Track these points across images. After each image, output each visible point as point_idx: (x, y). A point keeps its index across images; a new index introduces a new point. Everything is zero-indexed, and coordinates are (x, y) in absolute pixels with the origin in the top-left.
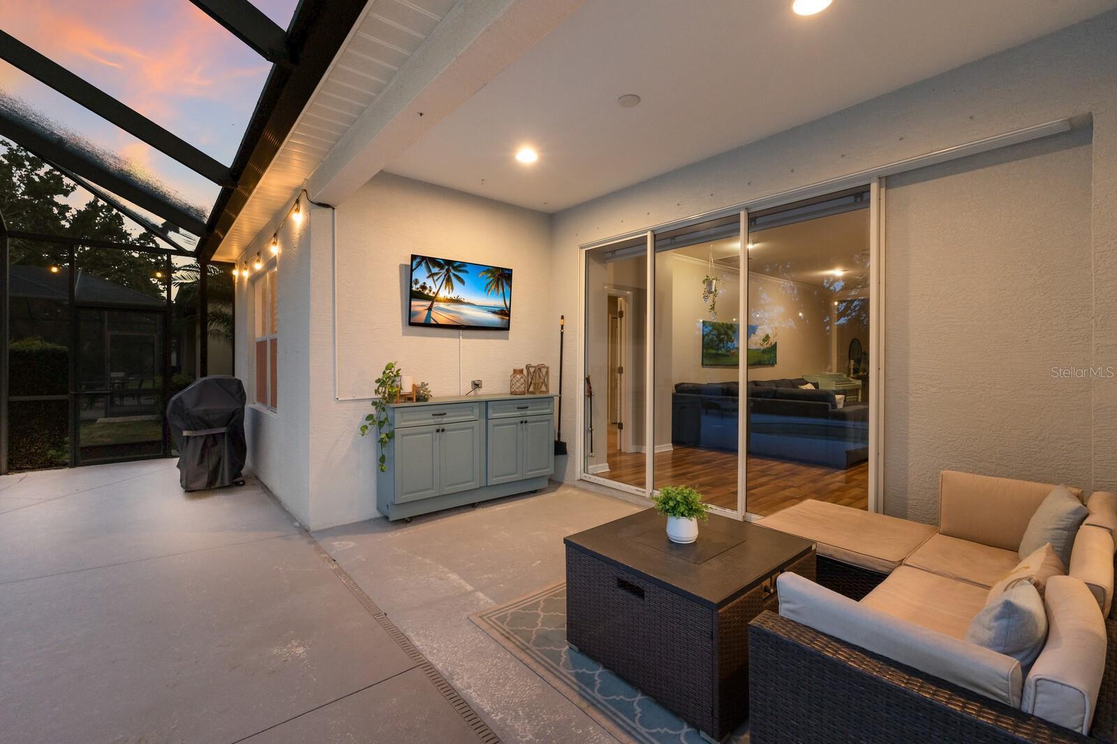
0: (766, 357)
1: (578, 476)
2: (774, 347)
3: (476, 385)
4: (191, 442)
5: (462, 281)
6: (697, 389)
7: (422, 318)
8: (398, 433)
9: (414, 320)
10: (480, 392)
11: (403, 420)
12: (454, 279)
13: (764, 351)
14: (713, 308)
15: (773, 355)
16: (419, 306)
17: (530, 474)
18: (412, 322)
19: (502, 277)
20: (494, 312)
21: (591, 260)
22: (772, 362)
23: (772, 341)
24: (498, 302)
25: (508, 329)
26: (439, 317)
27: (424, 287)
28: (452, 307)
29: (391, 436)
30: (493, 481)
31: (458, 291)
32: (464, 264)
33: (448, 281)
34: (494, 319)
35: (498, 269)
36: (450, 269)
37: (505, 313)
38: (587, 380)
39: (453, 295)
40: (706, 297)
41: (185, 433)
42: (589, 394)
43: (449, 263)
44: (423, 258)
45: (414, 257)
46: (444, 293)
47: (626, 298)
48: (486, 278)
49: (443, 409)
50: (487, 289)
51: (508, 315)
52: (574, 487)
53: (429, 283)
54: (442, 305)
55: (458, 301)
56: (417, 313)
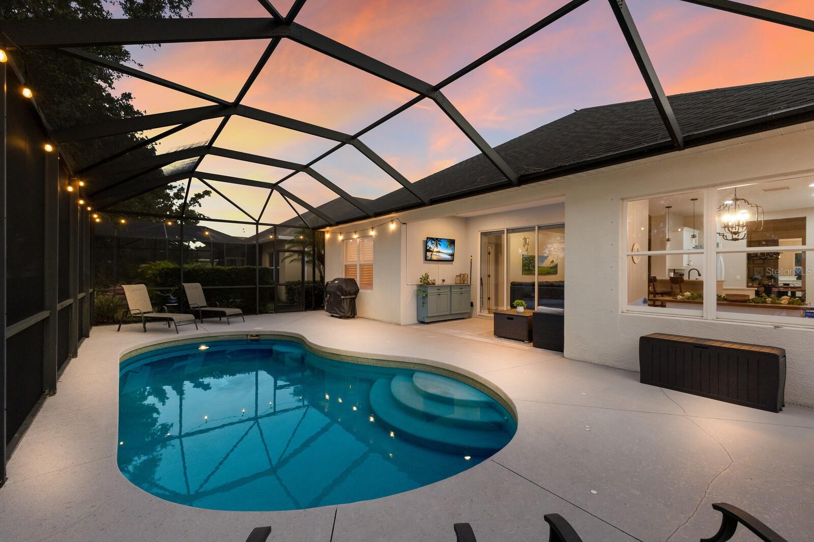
0: (553, 270)
1: (478, 315)
2: (556, 266)
3: (444, 281)
4: (345, 300)
5: (440, 245)
6: (521, 284)
7: (429, 258)
8: (429, 294)
9: (427, 259)
10: (444, 283)
11: (430, 291)
12: (438, 244)
13: (551, 268)
14: (527, 250)
15: (555, 270)
16: (429, 254)
17: (463, 312)
18: (426, 259)
19: (452, 242)
20: (449, 255)
21: (482, 235)
22: (555, 273)
23: (555, 263)
24: (450, 252)
25: (453, 261)
26: (434, 258)
27: (430, 248)
28: (438, 254)
29: (427, 296)
30: (453, 313)
31: (439, 249)
32: (441, 239)
33: (437, 245)
34: (449, 257)
35: (450, 240)
36: (437, 241)
37: (452, 255)
38: (481, 279)
39: (438, 250)
40: (524, 246)
41: (342, 297)
42: (482, 284)
43: (437, 239)
44: (430, 238)
45: (428, 238)
46: (435, 250)
47: (492, 247)
48: (447, 243)
49: (439, 288)
50: (447, 247)
51: (453, 256)
52: (476, 318)
53: (432, 246)
54: (435, 253)
55: (439, 252)
56: (428, 256)
